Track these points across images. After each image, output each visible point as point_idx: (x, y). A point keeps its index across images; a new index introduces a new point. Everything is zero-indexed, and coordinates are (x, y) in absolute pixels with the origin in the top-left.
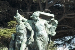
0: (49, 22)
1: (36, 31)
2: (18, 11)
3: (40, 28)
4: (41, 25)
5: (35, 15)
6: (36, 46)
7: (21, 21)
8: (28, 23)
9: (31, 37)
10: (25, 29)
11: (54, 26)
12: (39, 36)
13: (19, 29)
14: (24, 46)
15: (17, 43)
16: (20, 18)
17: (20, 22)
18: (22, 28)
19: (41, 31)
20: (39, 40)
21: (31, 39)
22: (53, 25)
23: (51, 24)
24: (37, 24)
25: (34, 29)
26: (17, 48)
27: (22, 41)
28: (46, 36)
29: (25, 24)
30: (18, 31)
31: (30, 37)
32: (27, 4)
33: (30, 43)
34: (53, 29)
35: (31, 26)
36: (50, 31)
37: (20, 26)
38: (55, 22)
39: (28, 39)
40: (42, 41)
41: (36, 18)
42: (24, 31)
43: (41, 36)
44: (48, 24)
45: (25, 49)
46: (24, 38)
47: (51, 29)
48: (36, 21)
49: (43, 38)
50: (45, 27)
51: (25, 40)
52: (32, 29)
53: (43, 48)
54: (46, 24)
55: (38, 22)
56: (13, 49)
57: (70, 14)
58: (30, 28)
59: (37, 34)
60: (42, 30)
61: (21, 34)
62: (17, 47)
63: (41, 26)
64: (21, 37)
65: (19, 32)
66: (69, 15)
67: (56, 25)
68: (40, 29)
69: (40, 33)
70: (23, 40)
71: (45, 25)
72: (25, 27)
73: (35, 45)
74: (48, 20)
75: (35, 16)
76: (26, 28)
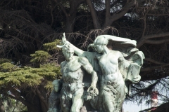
0: (126, 55)
1: (102, 75)
2: (64, 34)
3: (110, 67)
4: (111, 62)
5: (98, 42)
6: (102, 103)
7: (72, 55)
8: (85, 59)
9: (92, 86)
10: (80, 71)
11: (136, 64)
12: (108, 83)
13: (69, 70)
14: (78, 103)
15: (63, 97)
16: (70, 49)
17: (70, 56)
18: (74, 69)
19: (112, 73)
20: (108, 91)
21: (92, 89)
22: (135, 61)
23: (131, 59)
24: (104, 60)
25: (97, 70)
26: (64, 108)
27: (74, 93)
28: (121, 83)
29: (79, 61)
30: (65, 75)
31: (90, 85)
32: (67, 15)
33: (89, 97)
34: (134, 69)
35: (91, 63)
36: (130, 73)
37: (70, 64)
38: (138, 55)
39: (85, 89)
40: (114, 93)
41: (101, 48)
42: (77, 75)
43: (113, 84)
44: (124, 59)
45: (81, 109)
46: (78, 87)
47: (130, 70)
48: (102, 53)
49: (115, 88)
50: (119, 66)
51: (80, 92)
52: (94, 69)
53: (116, 107)
54: (121, 59)
55: (105, 55)
56: (55, 110)
57: (156, 36)
58: (89, 68)
59: (103, 79)
60: (114, 71)
61: (71, 80)
62: (64, 106)
63: (111, 64)
64: (73, 86)
65: (68, 76)
66: (153, 36)
67: (140, 60)
68: (109, 70)
69: (110, 77)
70: (77, 93)
71: (119, 61)
72: (80, 66)
73: (100, 101)
74: (125, 52)
75: (99, 44)
76: (82, 68)
